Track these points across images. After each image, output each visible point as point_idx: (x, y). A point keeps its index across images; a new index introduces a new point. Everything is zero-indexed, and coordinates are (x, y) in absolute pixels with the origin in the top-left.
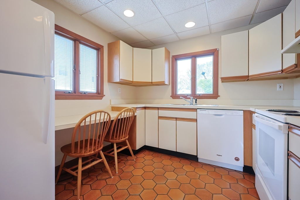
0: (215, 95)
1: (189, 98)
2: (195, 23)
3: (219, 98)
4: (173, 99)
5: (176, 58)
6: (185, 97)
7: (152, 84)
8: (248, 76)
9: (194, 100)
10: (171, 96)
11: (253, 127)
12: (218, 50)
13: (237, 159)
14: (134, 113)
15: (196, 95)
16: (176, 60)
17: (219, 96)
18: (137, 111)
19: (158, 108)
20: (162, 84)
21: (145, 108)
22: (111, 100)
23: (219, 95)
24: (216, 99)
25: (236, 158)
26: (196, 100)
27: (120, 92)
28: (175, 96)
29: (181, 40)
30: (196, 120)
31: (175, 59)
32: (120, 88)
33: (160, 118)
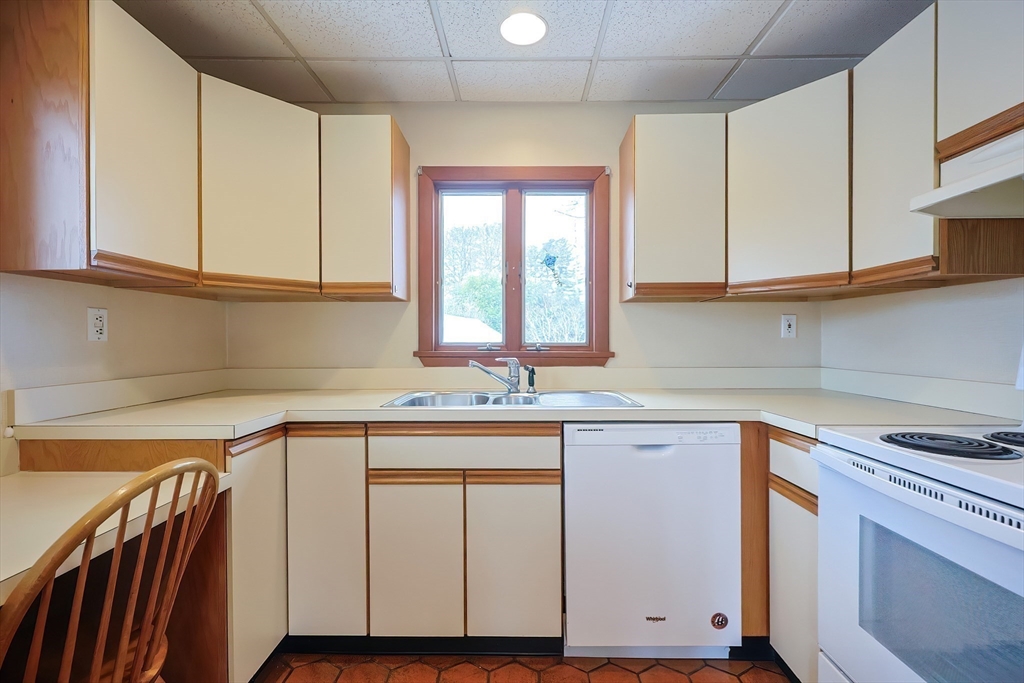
0: (595, 352)
1: (504, 364)
2: (547, 23)
3: (611, 361)
4: (425, 366)
5: (438, 180)
6: (486, 357)
7: (319, 292)
8: (726, 285)
9: (524, 374)
10: (415, 354)
11: (771, 484)
12: (607, 172)
13: (720, 621)
14: (211, 480)
15: (523, 351)
16: (438, 187)
17: (613, 355)
18: (232, 462)
19: (366, 428)
20: (379, 294)
21: (286, 429)
22: (10, 395)
23: (612, 349)
24: (603, 364)
25: (714, 617)
26: (532, 372)
27: (104, 337)
28: (431, 352)
29: (458, 104)
30: (559, 476)
31: (435, 185)
32: (104, 313)
33: (373, 475)
